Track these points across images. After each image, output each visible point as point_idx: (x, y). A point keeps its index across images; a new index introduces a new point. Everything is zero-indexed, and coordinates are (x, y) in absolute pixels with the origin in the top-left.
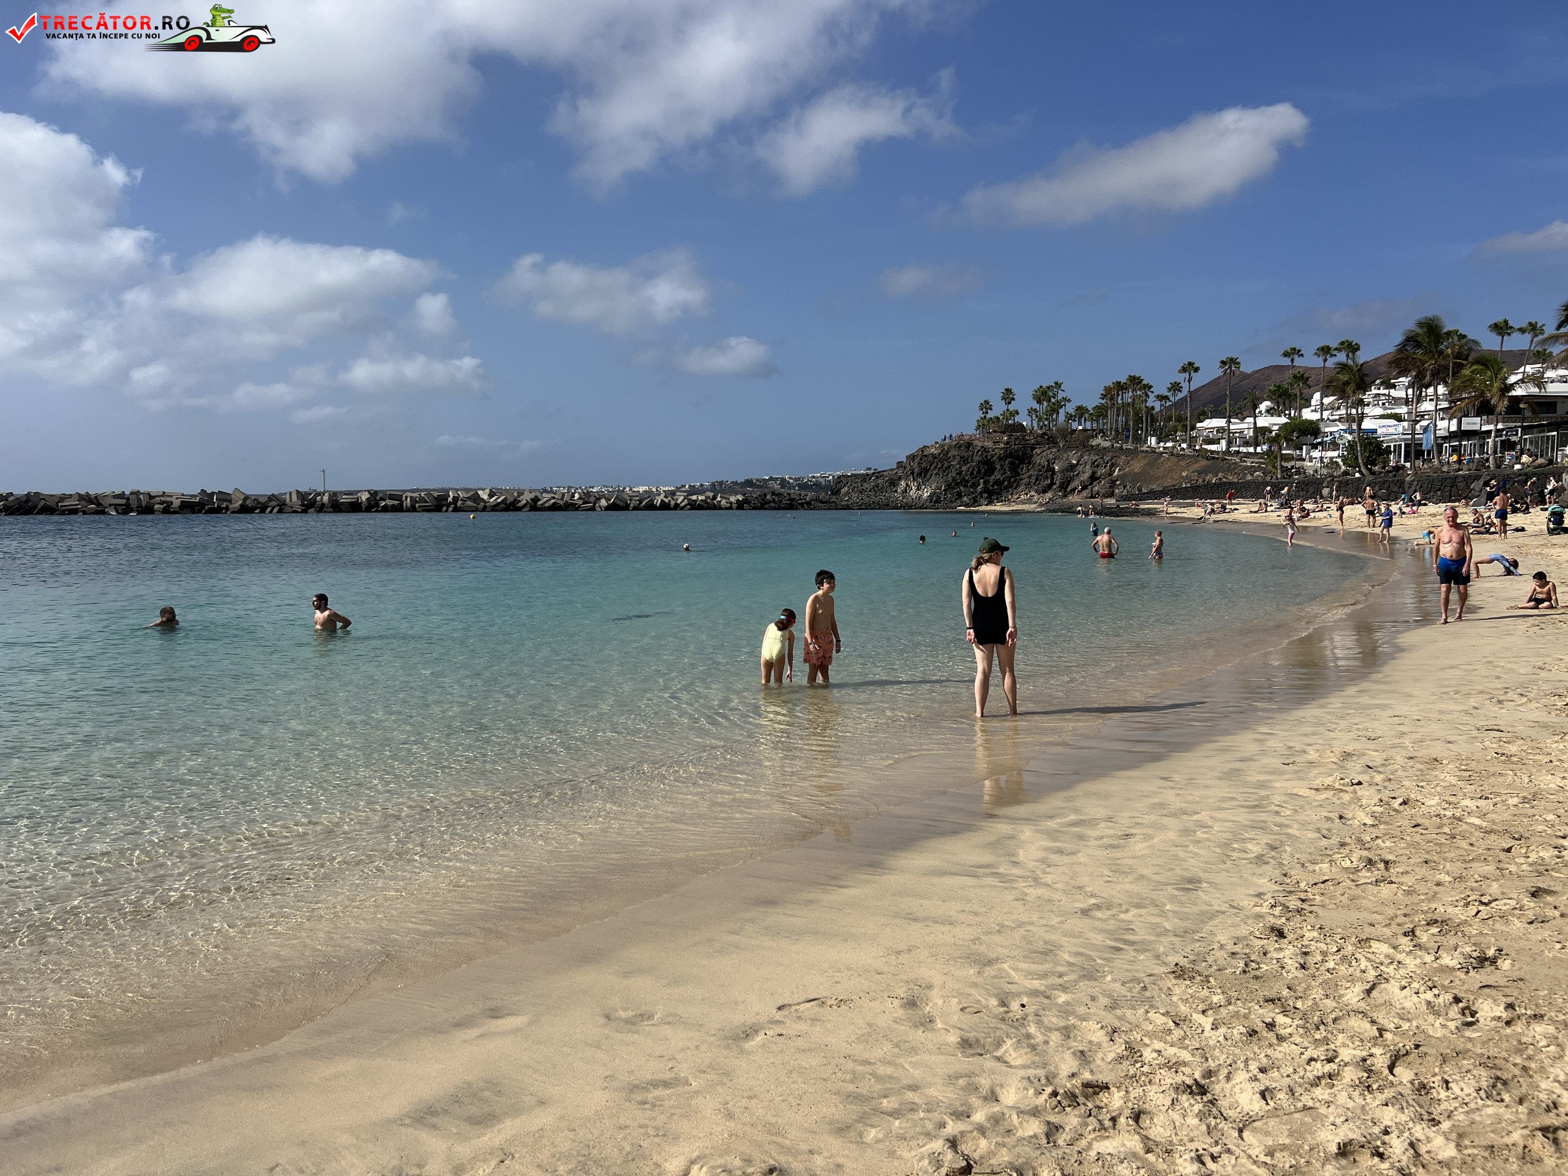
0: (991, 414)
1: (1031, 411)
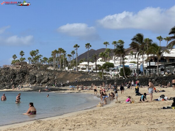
0: (16, 59)
1: (29, 59)
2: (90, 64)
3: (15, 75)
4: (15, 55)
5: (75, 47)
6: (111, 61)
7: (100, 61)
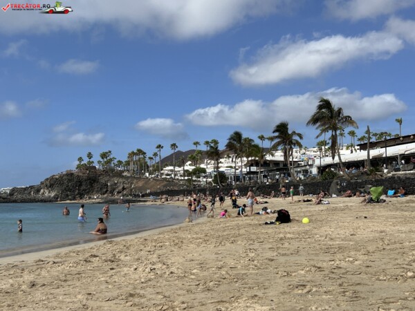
0: (82, 163)
1: (99, 162)
2: (177, 169)
3: (80, 183)
4: (81, 158)
5: (157, 147)
6: (203, 166)
7: (190, 165)
